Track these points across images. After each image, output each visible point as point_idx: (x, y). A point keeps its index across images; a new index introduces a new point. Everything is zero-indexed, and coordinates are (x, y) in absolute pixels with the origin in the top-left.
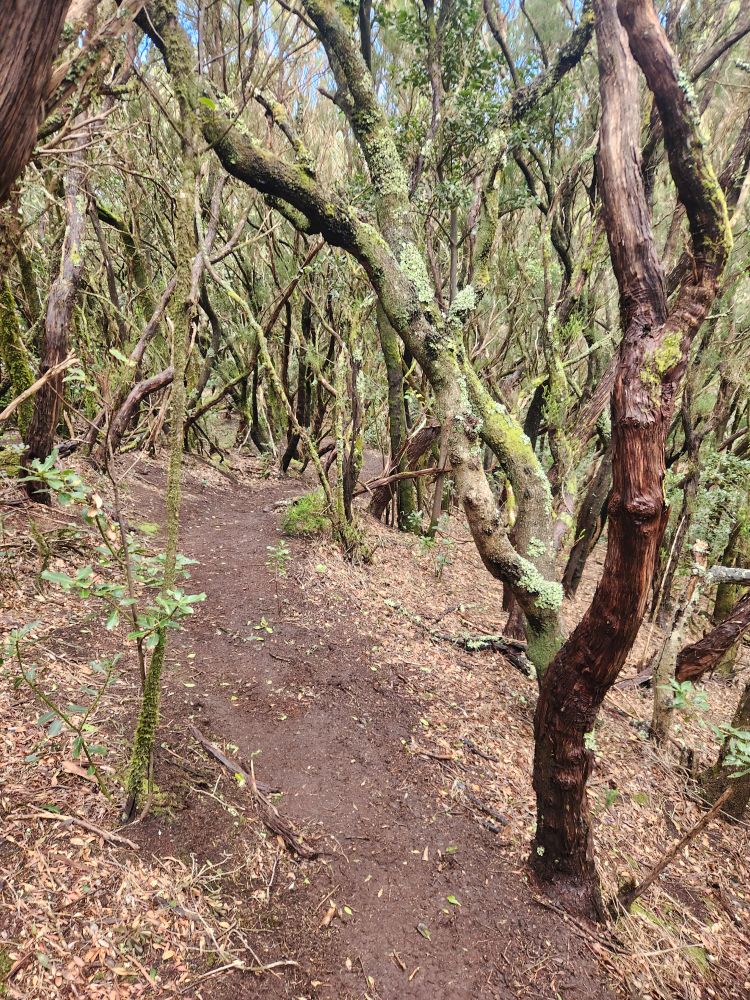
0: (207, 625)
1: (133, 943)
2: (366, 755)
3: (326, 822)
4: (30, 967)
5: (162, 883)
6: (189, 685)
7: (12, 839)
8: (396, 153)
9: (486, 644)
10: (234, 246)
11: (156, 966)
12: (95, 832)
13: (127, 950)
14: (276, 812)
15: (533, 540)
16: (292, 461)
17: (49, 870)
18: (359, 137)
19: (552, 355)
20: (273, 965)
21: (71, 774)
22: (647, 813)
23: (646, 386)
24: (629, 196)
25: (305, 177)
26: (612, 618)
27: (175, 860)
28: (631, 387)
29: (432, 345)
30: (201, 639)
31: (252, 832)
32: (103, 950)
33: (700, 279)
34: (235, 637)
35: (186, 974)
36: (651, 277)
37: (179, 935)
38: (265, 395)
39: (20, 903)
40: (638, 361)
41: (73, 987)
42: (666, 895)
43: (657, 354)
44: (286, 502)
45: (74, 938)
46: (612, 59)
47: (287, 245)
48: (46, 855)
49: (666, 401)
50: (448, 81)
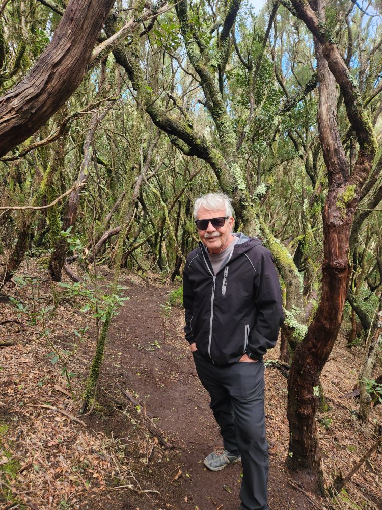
0: (129, 342)
1: (80, 467)
2: (203, 406)
3: (180, 434)
4: (30, 470)
5: (96, 444)
6: (117, 366)
7: (27, 415)
8: (231, 126)
9: (270, 364)
10: (156, 173)
11: (89, 480)
12: (66, 416)
13: (76, 470)
14: (155, 426)
15: (293, 306)
16: (176, 276)
17: (43, 430)
18: (215, 119)
19: (305, 222)
20: (147, 491)
21: (58, 391)
22: (355, 456)
23: (339, 209)
24: (331, 129)
25: (188, 128)
26: (326, 322)
27: (103, 434)
28: (332, 209)
29: (243, 203)
30: (125, 347)
31: (142, 433)
32: (64, 468)
33: (363, 162)
34: (142, 348)
35: (104, 486)
36: (341, 163)
37: (102, 468)
38: (166, 245)
39: (28, 441)
40: (335, 198)
41: (49, 482)
42: (364, 496)
43: (344, 194)
44: (172, 291)
45: (51, 461)
46: (324, 76)
47: (181, 175)
48: (42, 423)
49: (349, 216)
50: (258, 102)
